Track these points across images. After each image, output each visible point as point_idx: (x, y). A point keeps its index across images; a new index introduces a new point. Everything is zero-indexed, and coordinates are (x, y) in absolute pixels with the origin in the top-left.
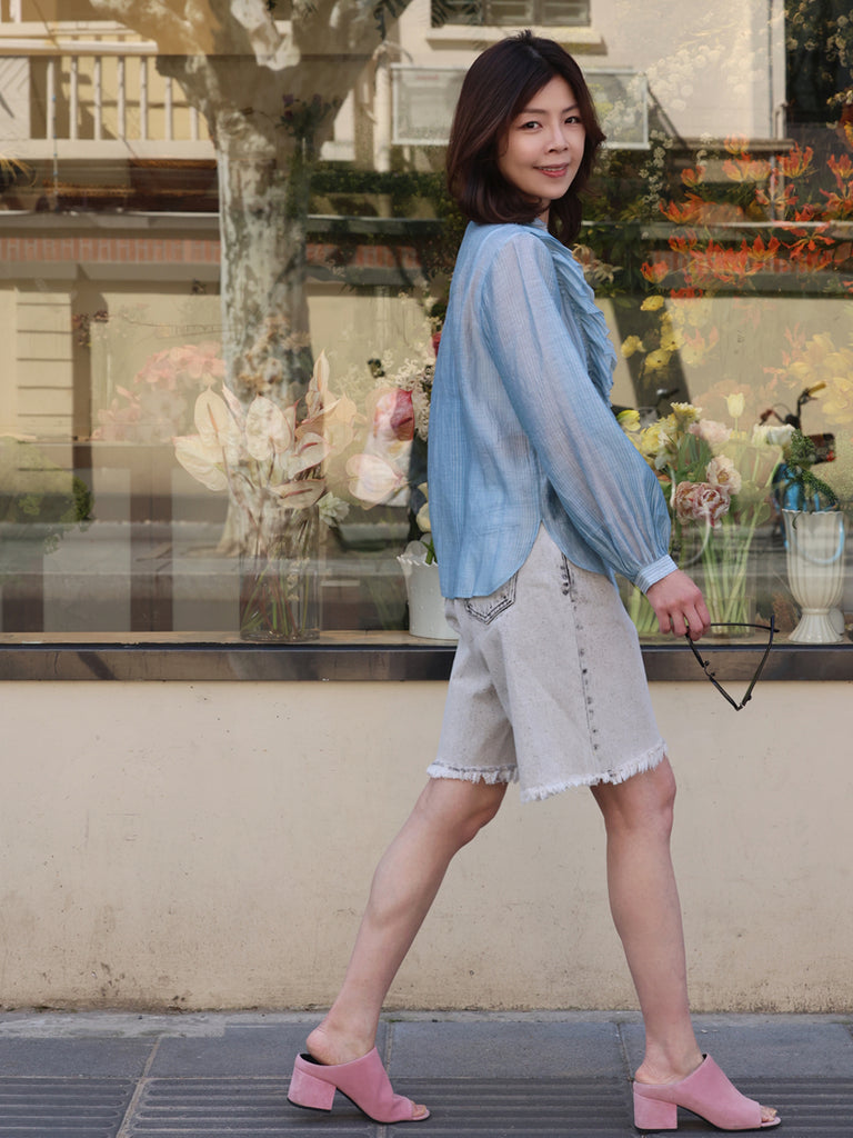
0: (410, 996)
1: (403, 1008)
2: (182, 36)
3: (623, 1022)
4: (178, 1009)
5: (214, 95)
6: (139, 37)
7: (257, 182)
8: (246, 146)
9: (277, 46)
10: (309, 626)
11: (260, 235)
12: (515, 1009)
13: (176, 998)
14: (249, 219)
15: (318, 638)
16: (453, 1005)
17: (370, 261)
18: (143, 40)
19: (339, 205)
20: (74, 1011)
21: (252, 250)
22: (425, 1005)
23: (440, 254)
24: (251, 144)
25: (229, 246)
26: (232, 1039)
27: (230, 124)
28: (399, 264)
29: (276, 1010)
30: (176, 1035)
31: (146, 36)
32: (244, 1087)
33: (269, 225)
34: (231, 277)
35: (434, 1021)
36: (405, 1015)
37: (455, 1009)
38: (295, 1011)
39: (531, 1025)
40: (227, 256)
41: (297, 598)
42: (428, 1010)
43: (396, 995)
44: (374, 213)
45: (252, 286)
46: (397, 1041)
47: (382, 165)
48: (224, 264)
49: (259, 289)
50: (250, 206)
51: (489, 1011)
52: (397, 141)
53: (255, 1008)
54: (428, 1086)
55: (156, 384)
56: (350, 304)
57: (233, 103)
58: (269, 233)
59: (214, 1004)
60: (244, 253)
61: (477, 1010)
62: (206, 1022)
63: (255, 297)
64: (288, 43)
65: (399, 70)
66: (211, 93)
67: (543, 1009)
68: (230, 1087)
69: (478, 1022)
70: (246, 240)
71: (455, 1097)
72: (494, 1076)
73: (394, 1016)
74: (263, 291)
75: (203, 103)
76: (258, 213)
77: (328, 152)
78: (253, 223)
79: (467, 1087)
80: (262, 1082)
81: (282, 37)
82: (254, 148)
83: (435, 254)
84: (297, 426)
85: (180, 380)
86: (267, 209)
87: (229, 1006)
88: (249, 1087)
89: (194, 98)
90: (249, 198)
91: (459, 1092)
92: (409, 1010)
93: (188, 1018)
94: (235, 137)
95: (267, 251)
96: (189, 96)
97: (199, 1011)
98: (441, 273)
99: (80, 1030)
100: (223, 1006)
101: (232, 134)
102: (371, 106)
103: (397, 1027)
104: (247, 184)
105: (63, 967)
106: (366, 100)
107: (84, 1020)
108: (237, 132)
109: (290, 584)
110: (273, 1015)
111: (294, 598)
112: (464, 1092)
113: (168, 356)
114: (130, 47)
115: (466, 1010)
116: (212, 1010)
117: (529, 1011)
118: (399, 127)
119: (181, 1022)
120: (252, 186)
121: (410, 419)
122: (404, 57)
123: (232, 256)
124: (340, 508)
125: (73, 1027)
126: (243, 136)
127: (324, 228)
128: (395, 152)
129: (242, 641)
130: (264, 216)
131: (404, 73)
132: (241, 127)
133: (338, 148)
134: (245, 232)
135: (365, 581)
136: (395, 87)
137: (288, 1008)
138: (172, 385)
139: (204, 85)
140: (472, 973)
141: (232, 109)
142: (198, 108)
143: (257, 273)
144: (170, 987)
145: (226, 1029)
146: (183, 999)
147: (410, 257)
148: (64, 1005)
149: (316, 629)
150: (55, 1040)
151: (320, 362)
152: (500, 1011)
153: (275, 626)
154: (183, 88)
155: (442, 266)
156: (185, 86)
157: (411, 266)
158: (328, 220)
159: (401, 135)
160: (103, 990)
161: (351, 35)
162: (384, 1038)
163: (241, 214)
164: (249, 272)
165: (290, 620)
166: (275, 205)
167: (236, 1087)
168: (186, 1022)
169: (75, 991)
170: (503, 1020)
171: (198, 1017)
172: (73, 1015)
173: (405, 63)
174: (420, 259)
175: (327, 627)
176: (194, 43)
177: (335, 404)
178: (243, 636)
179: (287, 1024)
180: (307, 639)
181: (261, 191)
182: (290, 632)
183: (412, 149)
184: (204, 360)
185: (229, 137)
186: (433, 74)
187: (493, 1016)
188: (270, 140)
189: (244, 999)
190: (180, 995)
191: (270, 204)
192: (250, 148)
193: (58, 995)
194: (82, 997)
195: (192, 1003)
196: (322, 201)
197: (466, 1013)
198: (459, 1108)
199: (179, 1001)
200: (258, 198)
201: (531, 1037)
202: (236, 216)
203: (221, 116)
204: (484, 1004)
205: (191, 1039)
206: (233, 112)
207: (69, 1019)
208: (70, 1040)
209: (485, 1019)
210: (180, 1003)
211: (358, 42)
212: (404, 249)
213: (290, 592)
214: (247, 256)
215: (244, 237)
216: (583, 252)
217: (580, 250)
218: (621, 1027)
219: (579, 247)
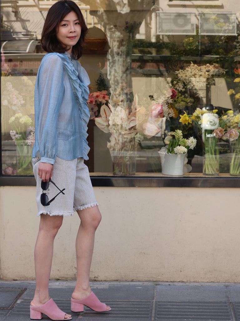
0: (162, 278)
1: (160, 281)
2: (97, 4)
3: (228, 286)
4: (96, 280)
5: (106, 21)
6: (84, 5)
7: (118, 45)
8: (115, 35)
9: (123, 7)
10: (133, 171)
11: (119, 60)
12: (194, 282)
13: (95, 277)
14: (115, 56)
15: (135, 175)
16: (175, 280)
17: (150, 67)
18: (86, 5)
19: (141, 52)
20: (67, 281)
21: (116, 64)
22: (166, 280)
23: (172, 66)
24: (116, 34)
25: (110, 63)
26: (111, 289)
27: (110, 29)
28: (159, 68)
29: (123, 281)
30: (95, 288)
31: (87, 5)
32: (114, 303)
33: (121, 58)
34: (110, 72)
35: (169, 285)
36: (160, 283)
37: (176, 282)
38: (128, 281)
39: (199, 286)
40: (109, 66)
41: (129, 163)
42: (167, 282)
43: (158, 277)
44: (151, 53)
45: (116, 75)
46: (158, 290)
47: (153, 40)
48: (108, 68)
49: (118, 75)
50: (116, 52)
51: (186, 282)
52: (158, 33)
53: (117, 280)
54: (167, 303)
55: (90, 103)
56: (144, 80)
57: (111, 23)
58: (121, 60)
59: (105, 279)
60: (114, 65)
61: (182, 282)
62: (104, 284)
63: (117, 78)
64: (127, 6)
65: (159, 13)
66: (105, 20)
67: (203, 282)
68: (110, 303)
69: (183, 285)
70: (115, 61)
71: (175, 307)
72: (188, 301)
73: (157, 283)
74: (119, 76)
75: (103, 23)
76: (118, 54)
77: (138, 37)
78: (116, 57)
79: (180, 304)
80: (119, 301)
81: (125, 4)
82: (117, 35)
83: (170, 66)
84: (129, 115)
85: (96, 101)
86: (120, 53)
87: (110, 280)
88: (115, 303)
89: (100, 22)
90: (115, 50)
91: (177, 305)
92: (162, 282)
93: (98, 283)
94: (112, 33)
95: (121, 65)
96: (99, 21)
97: (101, 281)
98: (172, 72)
99: (69, 286)
100: (108, 280)
101: (111, 32)
102: (150, 24)
103: (158, 286)
104: (115, 45)
105: (64, 268)
106: (149, 22)
107: (69, 283)
108: (112, 31)
109: (127, 159)
110: (122, 282)
111: (128, 163)
112: (178, 305)
113: (93, 95)
114: (82, 7)
115: (179, 282)
116: (105, 281)
117: (198, 282)
118: (159, 29)
119: (96, 284)
120: (116, 46)
121: (162, 113)
122: (160, 9)
123: (110, 66)
124: (141, 138)
125: (67, 285)
126: (114, 32)
127: (137, 58)
128: (158, 37)
129: (114, 176)
130: (119, 55)
131: (161, 14)
132: (113, 30)
133: (141, 35)
134: (114, 59)
135: (148, 158)
136: (158, 18)
137: (126, 280)
138: (94, 103)
139: (103, 18)
140: (181, 271)
141: (111, 25)
142: (101, 25)
143: (118, 71)
144: (93, 274)
145: (109, 286)
146: (97, 278)
147: (162, 66)
148: (64, 279)
149: (134, 172)
150: (62, 289)
151: (135, 97)
152: (190, 282)
153: (123, 171)
154: (97, 19)
155: (172, 69)
156: (98, 18)
157: (162, 69)
158: (138, 56)
159: (160, 32)
160: (75, 275)
161: (144, 4)
162: (154, 290)
163: (113, 54)
164: (115, 71)
165: (127, 170)
166: (123, 52)
167: (112, 303)
168: (98, 284)
169: (67, 275)
170: (190, 285)
171: (101, 283)
172: (67, 282)
173: (161, 11)
174: (165, 67)
175: (137, 172)
176: (100, 6)
177: (140, 109)
178: (114, 174)
179: (126, 285)
180: (132, 175)
181: (119, 48)
182: (127, 173)
183: (163, 35)
184: (103, 96)
185: (110, 33)
186: (169, 14)
187: (187, 284)
188: (121, 34)
189: (114, 278)
190: (96, 276)
191: (121, 52)
192: (116, 36)
193: (62, 276)
194: (69, 277)
195: (99, 279)
196: (136, 50)
197: (179, 283)
198: (177, 310)
199: (96, 278)
200: (118, 49)
201: (199, 290)
202: (112, 55)
203: (108, 27)
204: (185, 280)
205: (99, 289)
206: (111, 26)
207: (65, 283)
208: (66, 289)
209: (185, 285)
210: (96, 279)
211: (146, 6)
212: (160, 64)
213: (127, 161)
214: (115, 66)
215: (114, 61)
216: (216, 65)
217: (215, 65)
218: (227, 288)
219: (215, 64)
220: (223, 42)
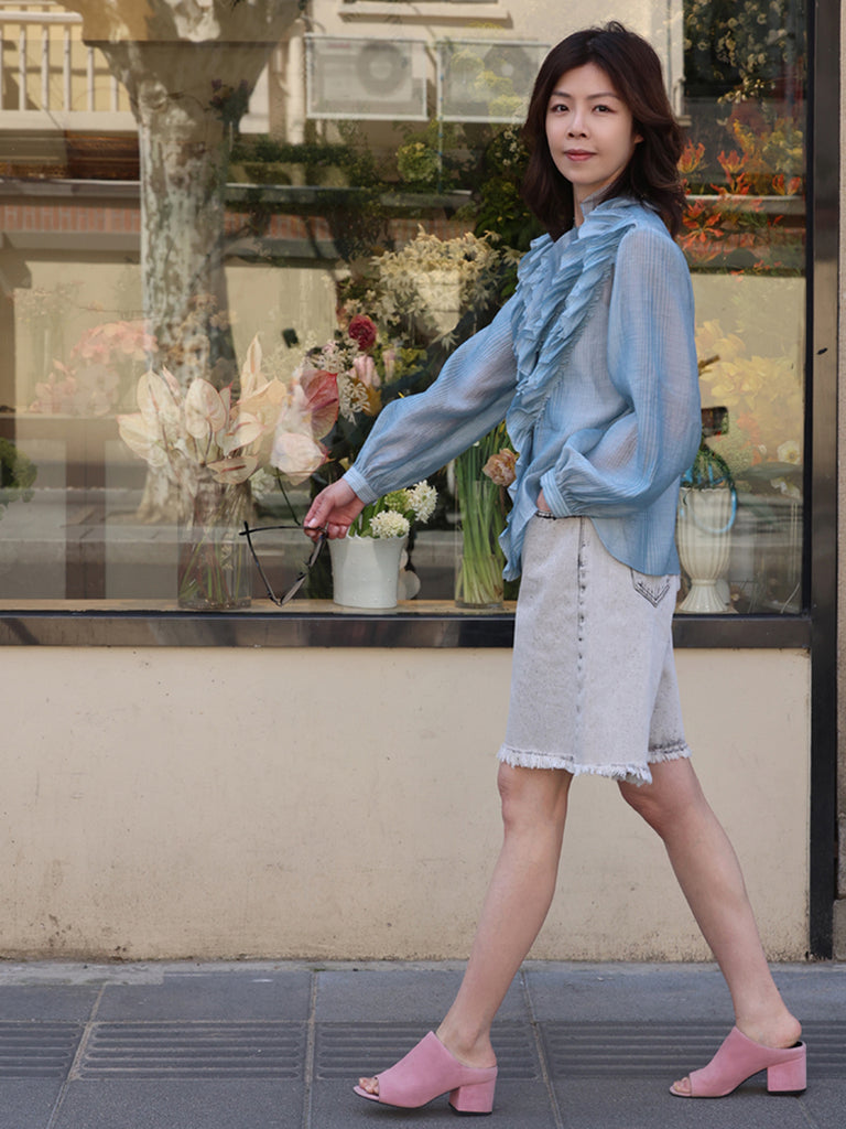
0: (333, 947)
1: (326, 959)
2: (107, 11)
3: (527, 972)
4: (119, 959)
5: (137, 65)
6: (62, 8)
7: (178, 154)
8: (168, 120)
9: (198, 20)
10: (242, 594)
11: (181, 204)
12: (429, 959)
13: (119, 948)
14: (170, 188)
15: (249, 606)
16: (372, 955)
17: (285, 230)
18: (67, 11)
19: (254, 175)
20: (24, 961)
21: (173, 221)
22: (346, 955)
24: (172, 118)
25: (150, 217)
26: (171, 986)
27: (152, 98)
28: (312, 237)
29: (210, 960)
30: (119, 983)
31: (69, 8)
32: (182, 1030)
33: (189, 195)
34: (152, 249)
35: (355, 970)
36: (328, 964)
37: (374, 960)
38: (227, 960)
39: (445, 973)
40: (147, 226)
41: (231, 567)
42: (349, 960)
43: (320, 946)
44: (288, 181)
45: (172, 257)
46: (321, 988)
47: (295, 137)
48: (145, 234)
49: (179, 260)
50: (172, 178)
51: (405, 961)
52: (311, 115)
53: (191, 958)
54: (350, 1029)
55: (91, 359)
56: (272, 277)
57: (155, 74)
58: (188, 203)
59: (152, 954)
60: (166, 223)
61: (394, 960)
62: (146, 970)
63: (176, 268)
64: (209, 16)
65: (310, 38)
66: (134, 64)
67: (454, 959)
68: (170, 1031)
69: (394, 971)
70: (167, 210)
71: (375, 1039)
72: (410, 1020)
73: (318, 965)
74: (183, 262)
75: (125, 74)
76: (179, 182)
77: (248, 126)
78: (174, 193)
79: (386, 1030)
80: (199, 1025)
81: (203, 9)
82: (175, 122)
85: (113, 355)
86: (187, 179)
87: (167, 956)
88: (187, 1030)
89: (117, 68)
90: (170, 168)
91: (378, 1035)
92: (331, 960)
93: (130, 967)
94: (157, 111)
95: (187, 222)
96: (112, 66)
97: (139, 960)
99: (31, 978)
100: (161, 956)
101: (154, 108)
102: (283, 75)
103: (321, 974)
104: (168, 156)
105: (15, 919)
106: (279, 68)
107: (32, 969)
108: (160, 106)
109: (225, 554)
110: (206, 964)
111: (228, 566)
112: (384, 1035)
113: (102, 332)
114: (54, 17)
115: (384, 959)
116: (151, 960)
117: (441, 960)
118: (313, 100)
119: (123, 971)
120: (173, 158)
121: (336, 400)
122: (316, 28)
123: (152, 226)
124: (267, 482)
125: (24, 975)
126: (165, 110)
127: (239, 197)
128: (309, 126)
129: (179, 609)
130: (184, 185)
131: (317, 41)
132: (163, 100)
134: (166, 202)
135: (288, 549)
136: (309, 54)
137: (221, 958)
138: (106, 360)
139: (126, 55)
140: (389, 925)
141: (154, 80)
142: (119, 79)
143: (178, 243)
144: (112, 938)
145: (165, 978)
146: (124, 950)
147: (322, 227)
148: (14, 954)
149: (248, 598)
150: (8, 988)
152: (416, 960)
153: (210, 595)
154: (106, 57)
156: (109, 55)
157: (324, 239)
158: (243, 188)
159: (315, 110)
160: (51, 940)
161: (269, 11)
162: (310, 987)
163: (163, 184)
164: (170, 245)
165: (224, 589)
166: (194, 175)
167: (176, 1030)
168: (128, 971)
169: (25, 941)
170: (417, 969)
171: (139, 966)
172: (24, 965)
173: (317, 32)
174: (333, 232)
175: (255, 597)
176: (118, 18)
177: (266, 385)
178: (181, 603)
179: (220, 972)
180: (239, 607)
181: (181, 163)
182: (224, 600)
183: (325, 122)
184: (136, 336)
185: (151, 111)
186: (346, 44)
187: (408, 966)
188: (191, 115)
189: (181, 950)
190: (122, 945)
191: (190, 175)
192: (171, 122)
193: (10, 945)
194: (32, 948)
195: (132, 953)
196: (238, 169)
197: (384, 963)
198: (378, 1049)
199: (121, 951)
200: (179, 168)
201: (444, 985)
202: (157, 185)
203: (143, 89)
204: (402, 956)
205: (133, 986)
206: (154, 85)
207: (20, 968)
208: (22, 988)
209: (401, 969)
210: (122, 954)
211: (274, 20)
212: (318, 220)
213: (225, 562)
214: (169, 227)
215: (166, 206)
216: (493, 238)
217: (490, 237)
218: (526, 976)
219: (489, 233)
220: (515, 160)
